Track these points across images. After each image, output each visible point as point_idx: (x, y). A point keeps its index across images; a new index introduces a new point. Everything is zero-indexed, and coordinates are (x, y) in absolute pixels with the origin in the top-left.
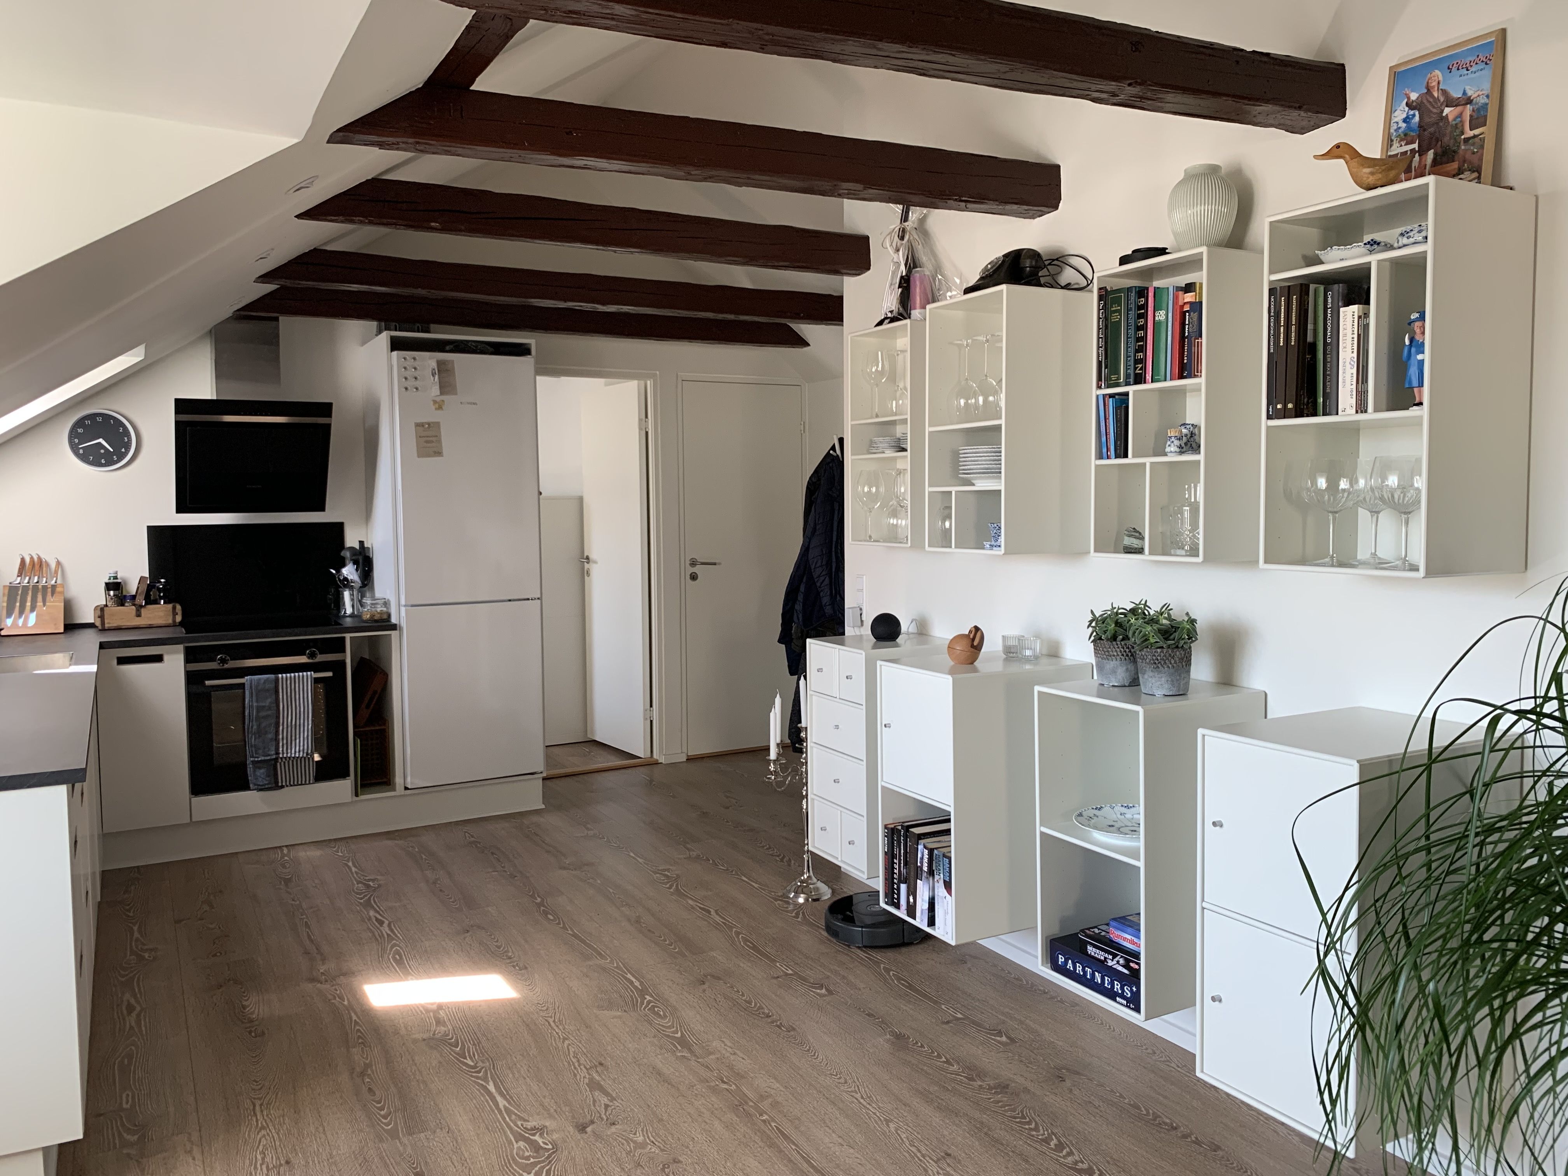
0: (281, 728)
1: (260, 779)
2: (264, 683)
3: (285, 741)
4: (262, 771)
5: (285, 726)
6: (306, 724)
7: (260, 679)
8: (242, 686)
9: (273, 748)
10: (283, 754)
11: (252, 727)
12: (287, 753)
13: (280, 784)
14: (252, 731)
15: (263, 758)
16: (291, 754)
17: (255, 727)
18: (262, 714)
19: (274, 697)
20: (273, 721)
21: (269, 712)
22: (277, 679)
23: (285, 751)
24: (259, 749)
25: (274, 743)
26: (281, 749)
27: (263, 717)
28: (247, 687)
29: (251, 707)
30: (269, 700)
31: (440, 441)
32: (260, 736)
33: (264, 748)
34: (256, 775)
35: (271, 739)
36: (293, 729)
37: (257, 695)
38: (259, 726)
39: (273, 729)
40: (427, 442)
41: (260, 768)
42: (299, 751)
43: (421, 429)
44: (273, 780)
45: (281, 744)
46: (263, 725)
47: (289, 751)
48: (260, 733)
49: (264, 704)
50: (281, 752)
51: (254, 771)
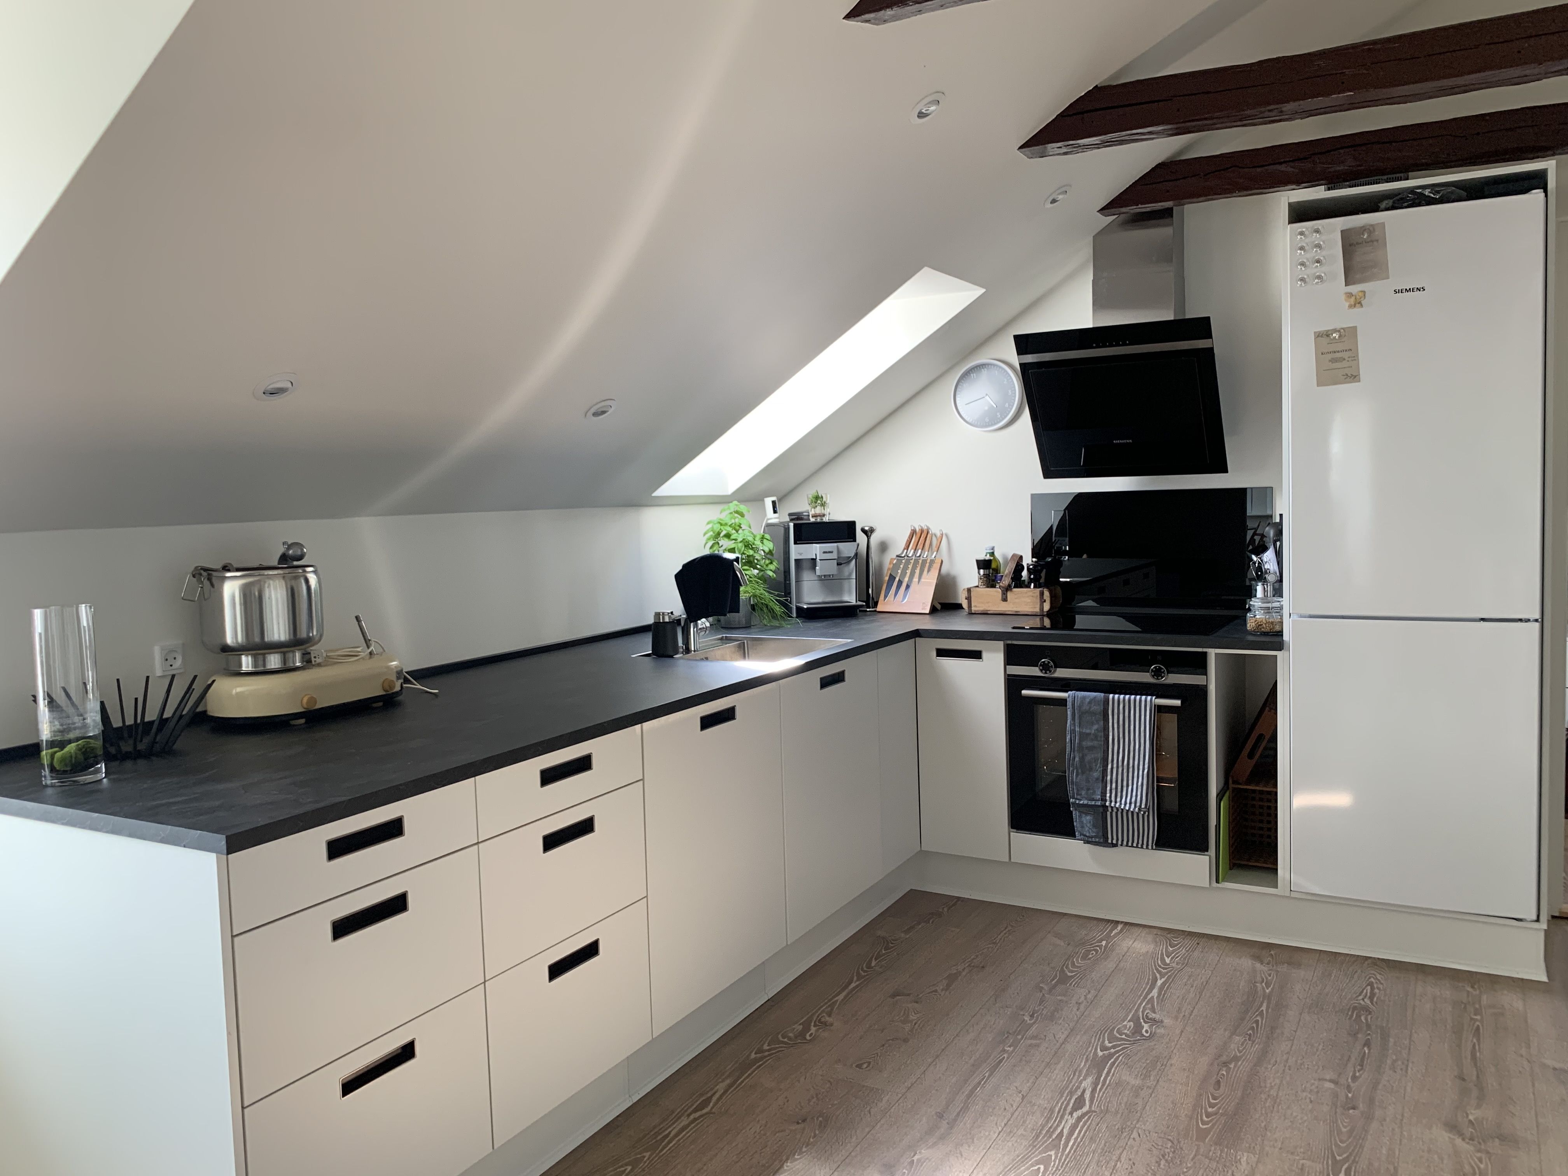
0: (1110, 766)
1: (1087, 829)
2: (1090, 703)
3: (1114, 785)
4: (1088, 818)
5: (1115, 766)
6: (1141, 767)
7: (1084, 698)
8: (1062, 702)
9: (1099, 792)
10: (1111, 802)
11: (1074, 758)
12: (1116, 802)
13: (1110, 841)
14: (1073, 764)
15: (1086, 802)
16: (1121, 804)
17: (1077, 759)
18: (1087, 743)
19: (1102, 723)
20: (1100, 755)
21: (1096, 743)
22: (1106, 701)
23: (1113, 799)
24: (1082, 789)
25: (1100, 785)
26: (1108, 795)
27: (1087, 748)
28: (1069, 704)
29: (1073, 731)
30: (1096, 727)
31: (1355, 358)
32: (1083, 773)
33: (1088, 789)
34: (1083, 822)
35: (1097, 779)
36: (1125, 770)
37: (1080, 718)
38: (1082, 759)
39: (1099, 767)
40: (1334, 360)
41: (1087, 814)
42: (1130, 803)
43: (1325, 340)
44: (1101, 834)
45: (1108, 788)
46: (1088, 758)
47: (1118, 799)
48: (1084, 768)
49: (1088, 731)
50: (1108, 798)
51: (1080, 816)
